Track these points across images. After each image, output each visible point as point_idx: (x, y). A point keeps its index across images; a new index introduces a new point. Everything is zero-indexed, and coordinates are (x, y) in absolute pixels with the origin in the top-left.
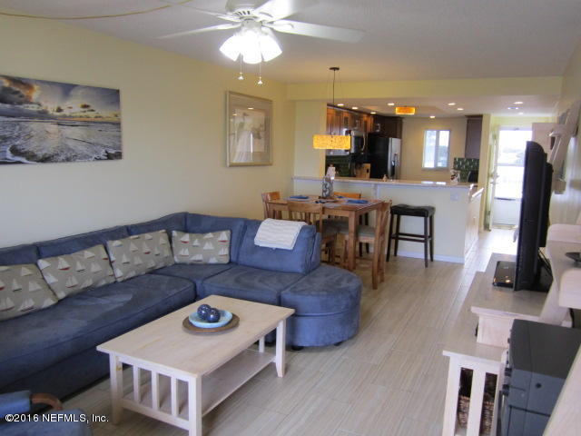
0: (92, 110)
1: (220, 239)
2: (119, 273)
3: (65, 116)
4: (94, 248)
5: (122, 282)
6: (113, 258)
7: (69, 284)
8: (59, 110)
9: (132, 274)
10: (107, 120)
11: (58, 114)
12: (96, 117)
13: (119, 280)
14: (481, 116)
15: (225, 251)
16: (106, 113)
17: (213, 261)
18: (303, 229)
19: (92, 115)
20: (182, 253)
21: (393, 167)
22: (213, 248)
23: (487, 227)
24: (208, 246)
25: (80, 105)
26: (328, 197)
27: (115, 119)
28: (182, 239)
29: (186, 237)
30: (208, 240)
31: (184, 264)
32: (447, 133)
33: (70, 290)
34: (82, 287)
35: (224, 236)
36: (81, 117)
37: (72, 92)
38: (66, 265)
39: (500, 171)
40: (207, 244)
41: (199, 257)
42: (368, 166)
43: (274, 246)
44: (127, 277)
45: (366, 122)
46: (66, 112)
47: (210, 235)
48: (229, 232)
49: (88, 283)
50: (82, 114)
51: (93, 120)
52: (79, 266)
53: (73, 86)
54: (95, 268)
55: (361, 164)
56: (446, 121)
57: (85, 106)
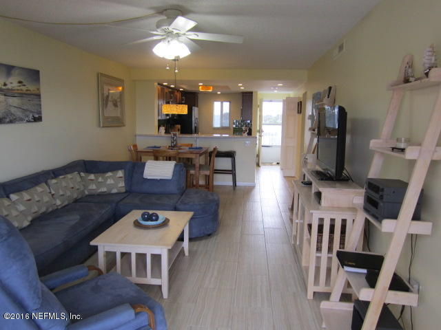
0: (24, 85)
1: (118, 176)
2: (58, 202)
3: (8, 89)
4: (40, 185)
5: (62, 208)
6: (53, 192)
7: (33, 211)
8: (5, 85)
9: (66, 203)
10: (33, 92)
11: (4, 87)
12: (27, 90)
13: (59, 207)
14: (252, 93)
15: (122, 184)
16: (31, 87)
17: (114, 191)
18: (176, 165)
19: (24, 88)
20: (90, 187)
21: (196, 127)
22: (114, 182)
23: (258, 165)
24: (110, 181)
25: (17, 81)
26: (175, 146)
27: (37, 92)
28: (89, 178)
29: (92, 177)
30: (109, 177)
31: (94, 195)
32: (228, 103)
33: (34, 215)
34: (41, 212)
35: (120, 173)
36: (18, 90)
37: (13, 72)
38: (29, 198)
39: (264, 128)
40: (109, 180)
41: (104, 189)
42: (179, 126)
43: (159, 178)
44: (64, 205)
45: (176, 96)
46: (9, 86)
47: (110, 174)
48: (123, 171)
49: (43, 210)
50: (19, 88)
51: (24, 92)
52: (37, 198)
53: (13, 67)
54: (46, 199)
55: (174, 125)
56: (227, 96)
57: (20, 82)
